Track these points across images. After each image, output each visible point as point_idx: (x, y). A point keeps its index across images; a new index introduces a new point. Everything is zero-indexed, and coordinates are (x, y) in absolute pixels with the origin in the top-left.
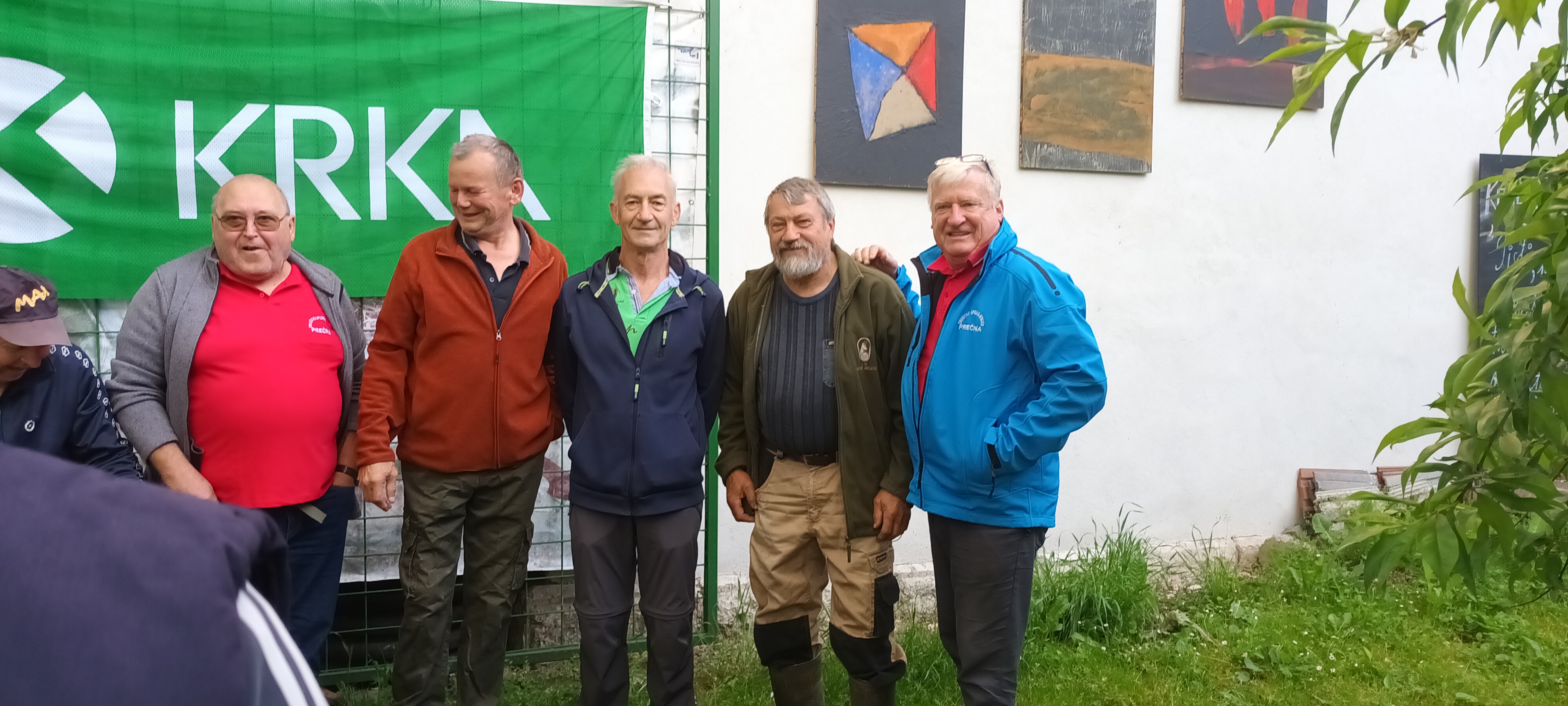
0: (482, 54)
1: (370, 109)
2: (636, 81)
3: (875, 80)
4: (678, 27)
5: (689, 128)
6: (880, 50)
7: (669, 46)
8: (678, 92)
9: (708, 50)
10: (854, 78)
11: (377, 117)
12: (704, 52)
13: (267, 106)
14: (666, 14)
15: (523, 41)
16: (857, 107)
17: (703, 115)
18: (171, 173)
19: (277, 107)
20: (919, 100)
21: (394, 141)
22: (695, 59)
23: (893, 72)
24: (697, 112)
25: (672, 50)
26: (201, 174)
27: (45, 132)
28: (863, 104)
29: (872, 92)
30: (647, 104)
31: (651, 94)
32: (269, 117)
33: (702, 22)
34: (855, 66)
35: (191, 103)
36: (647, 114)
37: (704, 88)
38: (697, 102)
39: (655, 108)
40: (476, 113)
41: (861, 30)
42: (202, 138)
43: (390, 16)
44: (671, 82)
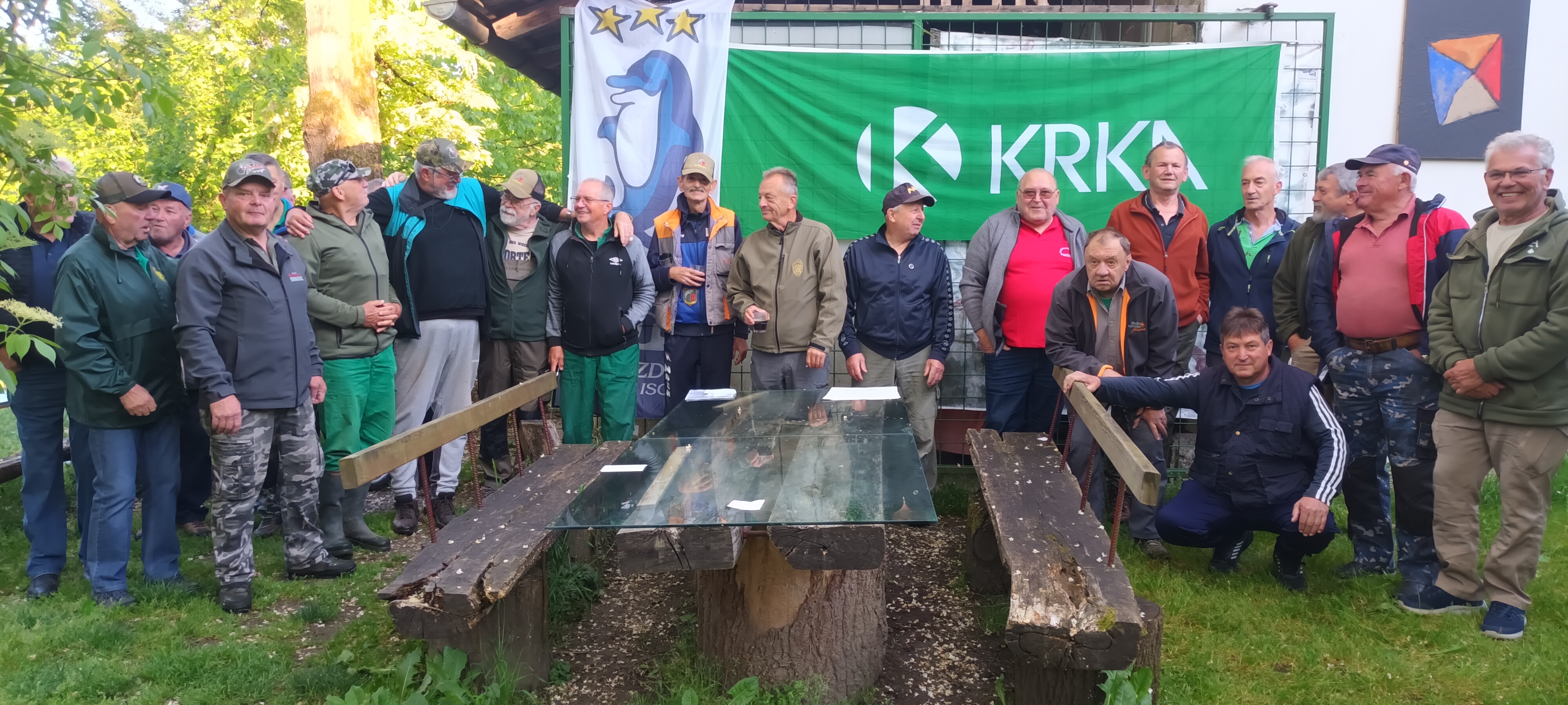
0: (1168, 85)
1: (1100, 124)
2: (1270, 95)
3: (1449, 81)
4: (1302, 56)
5: (1306, 124)
6: (1455, 58)
7: (1295, 69)
8: (1299, 100)
9: (1323, 70)
10: (1431, 80)
11: (1104, 128)
12: (1320, 72)
13: (1040, 126)
14: (1294, 48)
15: (1195, 74)
16: (1433, 101)
17: (1317, 114)
18: (989, 167)
19: (1046, 126)
20: (1486, 93)
21: (1113, 142)
22: (1313, 77)
23: (1464, 73)
24: (1312, 113)
25: (1297, 72)
26: (1004, 166)
27: (927, 147)
28: (1438, 98)
29: (1446, 89)
30: (1277, 110)
31: (1281, 102)
32: (1042, 131)
33: (1319, 52)
34: (1433, 71)
35: (1000, 126)
36: (1277, 116)
37: (1318, 96)
38: (1313, 106)
39: (1283, 112)
40: (1164, 122)
41: (1441, 45)
42: (1006, 147)
43: (1114, 65)
44: (1295, 93)
